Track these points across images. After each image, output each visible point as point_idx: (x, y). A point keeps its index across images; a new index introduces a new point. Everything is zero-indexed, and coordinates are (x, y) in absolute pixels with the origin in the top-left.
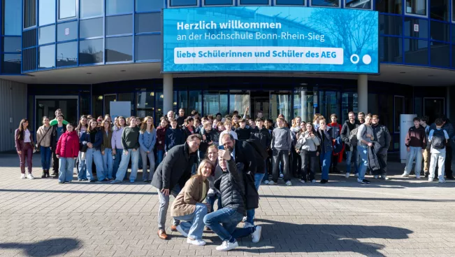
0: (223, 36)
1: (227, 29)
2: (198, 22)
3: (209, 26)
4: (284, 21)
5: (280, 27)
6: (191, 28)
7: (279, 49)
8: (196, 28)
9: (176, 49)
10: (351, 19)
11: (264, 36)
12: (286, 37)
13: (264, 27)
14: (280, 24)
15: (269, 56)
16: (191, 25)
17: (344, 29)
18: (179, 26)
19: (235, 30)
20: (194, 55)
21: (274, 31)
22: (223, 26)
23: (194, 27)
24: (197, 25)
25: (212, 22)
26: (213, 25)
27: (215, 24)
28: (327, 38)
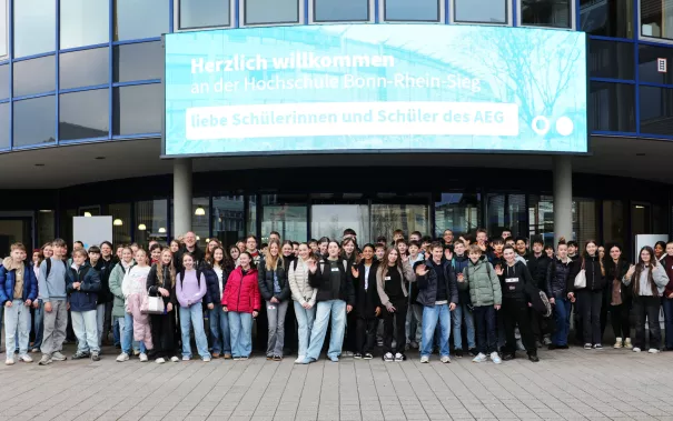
0: (280, 84)
1: (289, 70)
2: (231, 57)
3: (253, 64)
4: (399, 53)
5: (392, 65)
6: (218, 69)
7: (389, 107)
8: (227, 69)
9: (190, 112)
10: (531, 48)
11: (360, 82)
12: (404, 82)
13: (361, 65)
14: (391, 58)
15: (370, 120)
16: (219, 63)
17: (519, 66)
18: (194, 65)
19: (303, 71)
20: (223, 122)
21: (382, 71)
22: (278, 64)
23: (222, 67)
24: (229, 62)
25: (258, 57)
26: (261, 63)
27: (265, 62)
28: (484, 84)
